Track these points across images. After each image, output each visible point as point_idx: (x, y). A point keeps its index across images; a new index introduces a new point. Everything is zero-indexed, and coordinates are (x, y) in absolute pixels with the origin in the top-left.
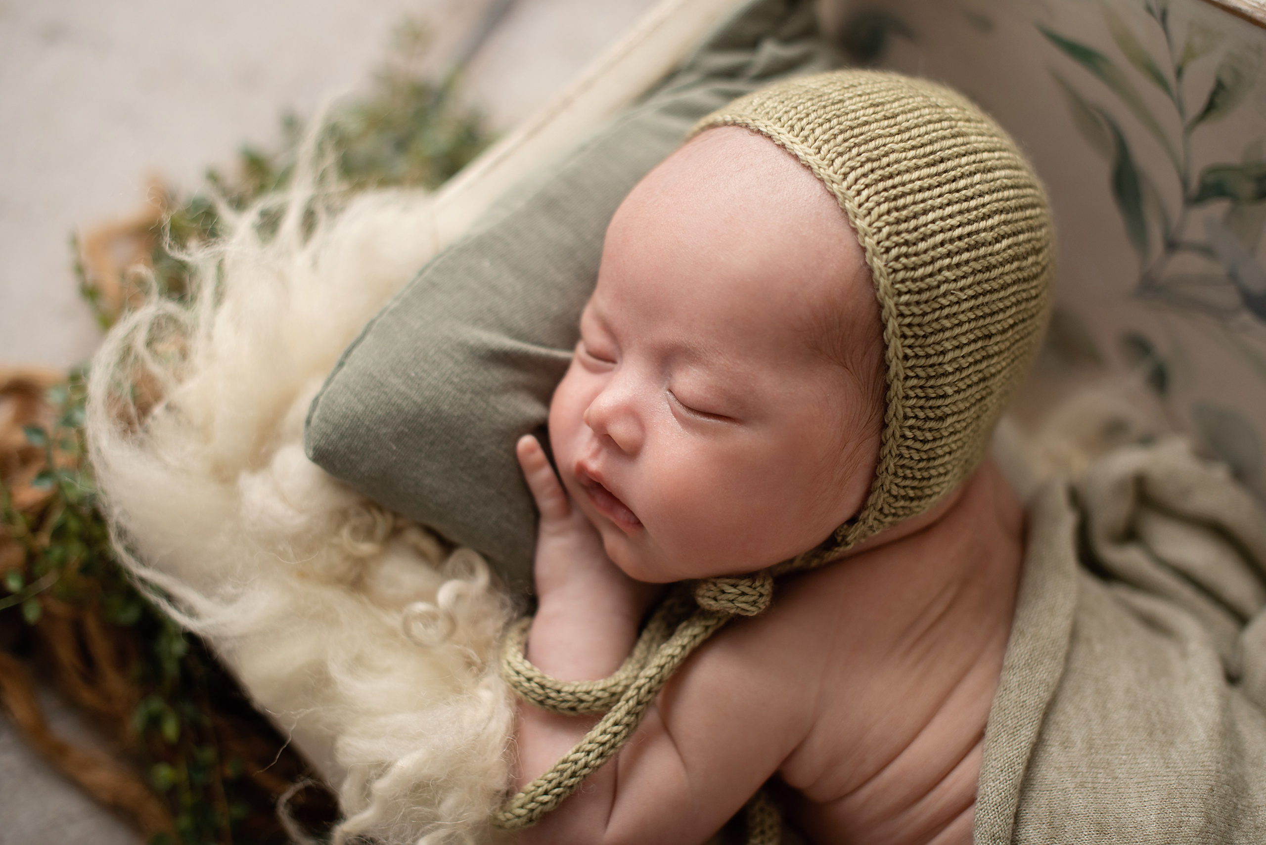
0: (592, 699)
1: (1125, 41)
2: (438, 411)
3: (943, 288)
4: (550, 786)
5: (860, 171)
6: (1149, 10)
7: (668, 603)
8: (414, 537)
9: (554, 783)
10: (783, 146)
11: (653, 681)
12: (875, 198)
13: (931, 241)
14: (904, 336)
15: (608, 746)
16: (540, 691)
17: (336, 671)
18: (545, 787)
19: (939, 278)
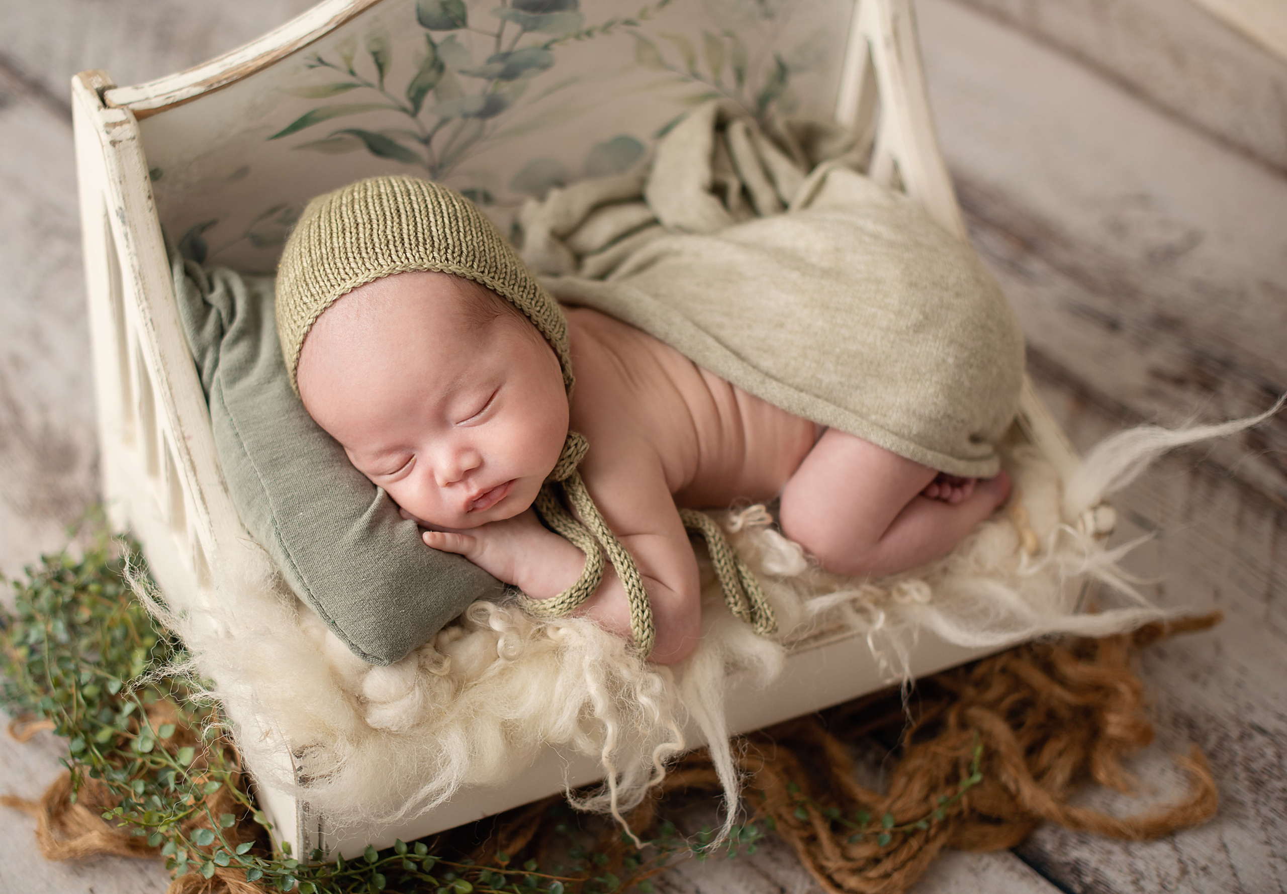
0: (598, 564)
1: (316, 93)
2: (392, 574)
3: (475, 244)
4: (641, 607)
5: (393, 252)
6: (312, 67)
7: (544, 510)
8: (446, 638)
9: (640, 604)
10: (354, 289)
11: (602, 524)
12: (414, 252)
13: (449, 236)
14: (493, 278)
15: (631, 564)
16: (581, 592)
17: (511, 716)
18: (640, 611)
19: (470, 243)
